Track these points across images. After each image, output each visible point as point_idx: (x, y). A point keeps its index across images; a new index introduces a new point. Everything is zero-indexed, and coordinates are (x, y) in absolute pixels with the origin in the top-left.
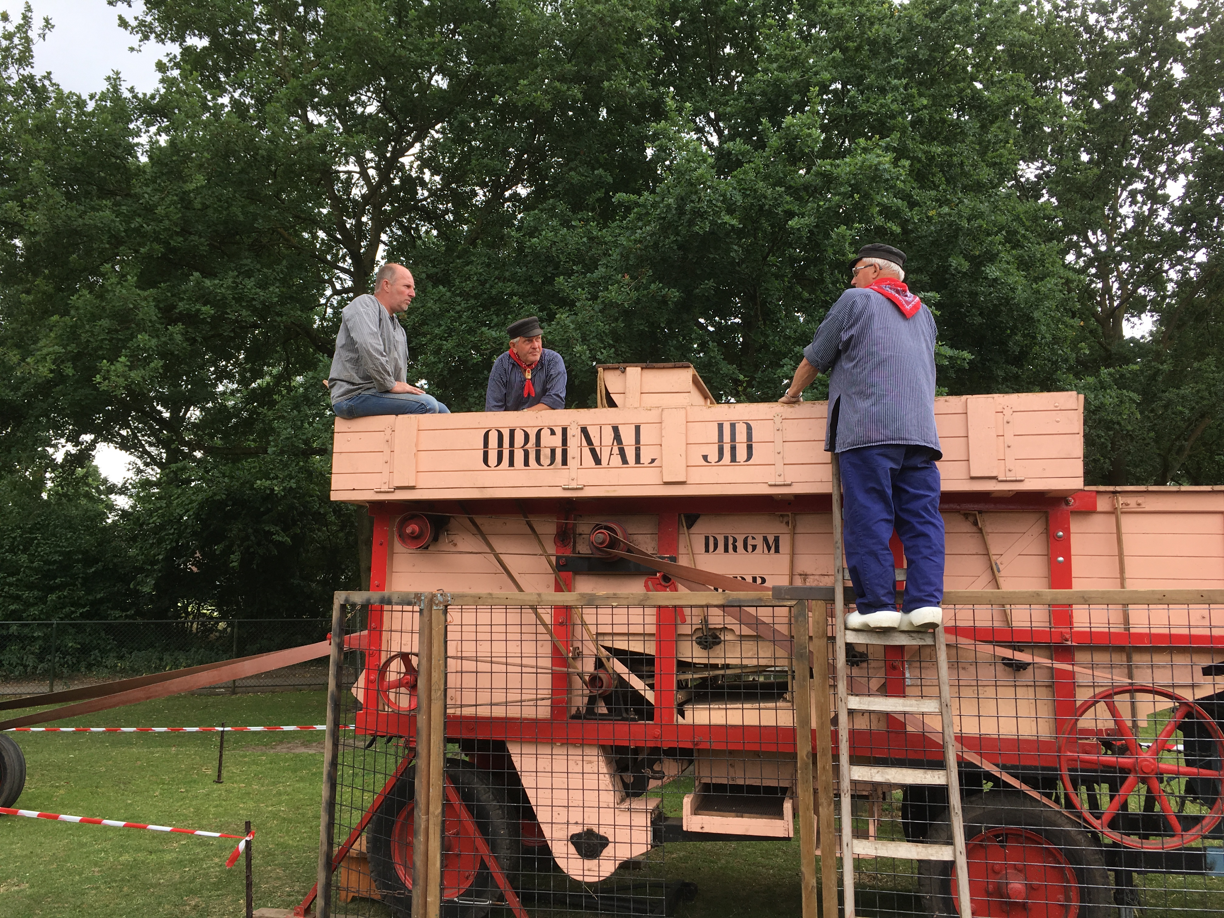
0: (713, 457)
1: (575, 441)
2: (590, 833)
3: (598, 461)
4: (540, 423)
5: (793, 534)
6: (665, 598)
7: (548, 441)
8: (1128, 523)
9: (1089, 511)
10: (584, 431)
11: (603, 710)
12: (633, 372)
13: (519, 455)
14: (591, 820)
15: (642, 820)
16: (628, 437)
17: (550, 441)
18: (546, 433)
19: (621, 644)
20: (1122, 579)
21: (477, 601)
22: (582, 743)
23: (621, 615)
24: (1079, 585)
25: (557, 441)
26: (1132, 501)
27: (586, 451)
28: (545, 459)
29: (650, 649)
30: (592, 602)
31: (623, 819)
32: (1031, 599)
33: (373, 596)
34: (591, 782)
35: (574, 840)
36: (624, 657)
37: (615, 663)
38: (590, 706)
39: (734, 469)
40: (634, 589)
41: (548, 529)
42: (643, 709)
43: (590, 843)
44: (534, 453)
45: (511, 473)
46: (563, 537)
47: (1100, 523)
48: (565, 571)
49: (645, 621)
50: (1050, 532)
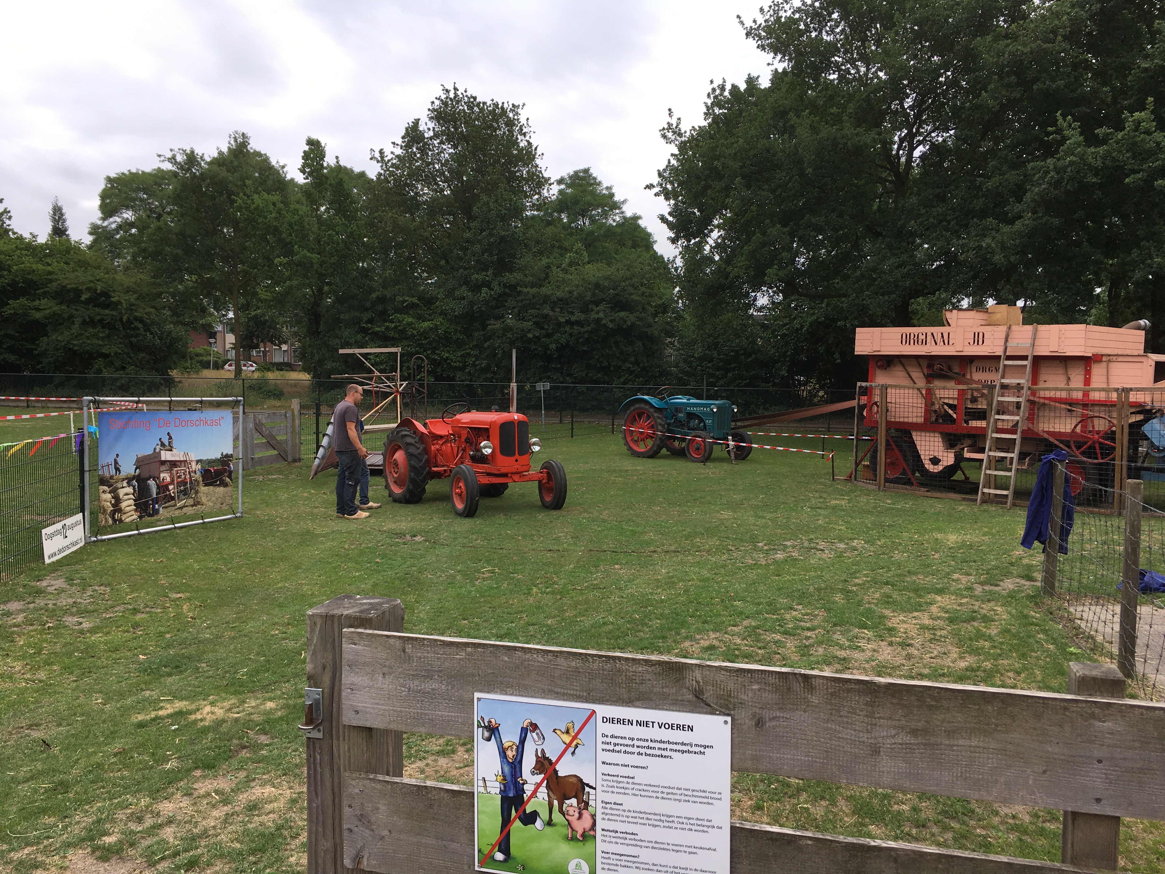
0: (972, 343)
1: (929, 337)
2: (935, 457)
3: (936, 344)
4: (919, 331)
6: (961, 387)
8: (1113, 365)
9: (1101, 361)
10: (932, 334)
11: (941, 421)
13: (912, 342)
14: (936, 454)
15: (952, 455)
16: (946, 337)
17: (922, 337)
18: (920, 335)
19: (946, 401)
20: (1108, 383)
22: (934, 431)
23: (947, 392)
24: (1093, 385)
25: (924, 337)
26: (1114, 358)
27: (933, 340)
28: (920, 343)
29: (955, 402)
31: (945, 454)
32: (1079, 390)
33: (868, 384)
34: (936, 444)
35: (930, 460)
36: (947, 404)
37: (945, 407)
38: (936, 420)
39: (978, 347)
40: (952, 384)
41: (924, 363)
42: (953, 421)
43: (935, 461)
44: (917, 341)
45: (909, 347)
46: (929, 366)
47: (1104, 365)
48: (929, 378)
49: (955, 394)
50: (1086, 368)
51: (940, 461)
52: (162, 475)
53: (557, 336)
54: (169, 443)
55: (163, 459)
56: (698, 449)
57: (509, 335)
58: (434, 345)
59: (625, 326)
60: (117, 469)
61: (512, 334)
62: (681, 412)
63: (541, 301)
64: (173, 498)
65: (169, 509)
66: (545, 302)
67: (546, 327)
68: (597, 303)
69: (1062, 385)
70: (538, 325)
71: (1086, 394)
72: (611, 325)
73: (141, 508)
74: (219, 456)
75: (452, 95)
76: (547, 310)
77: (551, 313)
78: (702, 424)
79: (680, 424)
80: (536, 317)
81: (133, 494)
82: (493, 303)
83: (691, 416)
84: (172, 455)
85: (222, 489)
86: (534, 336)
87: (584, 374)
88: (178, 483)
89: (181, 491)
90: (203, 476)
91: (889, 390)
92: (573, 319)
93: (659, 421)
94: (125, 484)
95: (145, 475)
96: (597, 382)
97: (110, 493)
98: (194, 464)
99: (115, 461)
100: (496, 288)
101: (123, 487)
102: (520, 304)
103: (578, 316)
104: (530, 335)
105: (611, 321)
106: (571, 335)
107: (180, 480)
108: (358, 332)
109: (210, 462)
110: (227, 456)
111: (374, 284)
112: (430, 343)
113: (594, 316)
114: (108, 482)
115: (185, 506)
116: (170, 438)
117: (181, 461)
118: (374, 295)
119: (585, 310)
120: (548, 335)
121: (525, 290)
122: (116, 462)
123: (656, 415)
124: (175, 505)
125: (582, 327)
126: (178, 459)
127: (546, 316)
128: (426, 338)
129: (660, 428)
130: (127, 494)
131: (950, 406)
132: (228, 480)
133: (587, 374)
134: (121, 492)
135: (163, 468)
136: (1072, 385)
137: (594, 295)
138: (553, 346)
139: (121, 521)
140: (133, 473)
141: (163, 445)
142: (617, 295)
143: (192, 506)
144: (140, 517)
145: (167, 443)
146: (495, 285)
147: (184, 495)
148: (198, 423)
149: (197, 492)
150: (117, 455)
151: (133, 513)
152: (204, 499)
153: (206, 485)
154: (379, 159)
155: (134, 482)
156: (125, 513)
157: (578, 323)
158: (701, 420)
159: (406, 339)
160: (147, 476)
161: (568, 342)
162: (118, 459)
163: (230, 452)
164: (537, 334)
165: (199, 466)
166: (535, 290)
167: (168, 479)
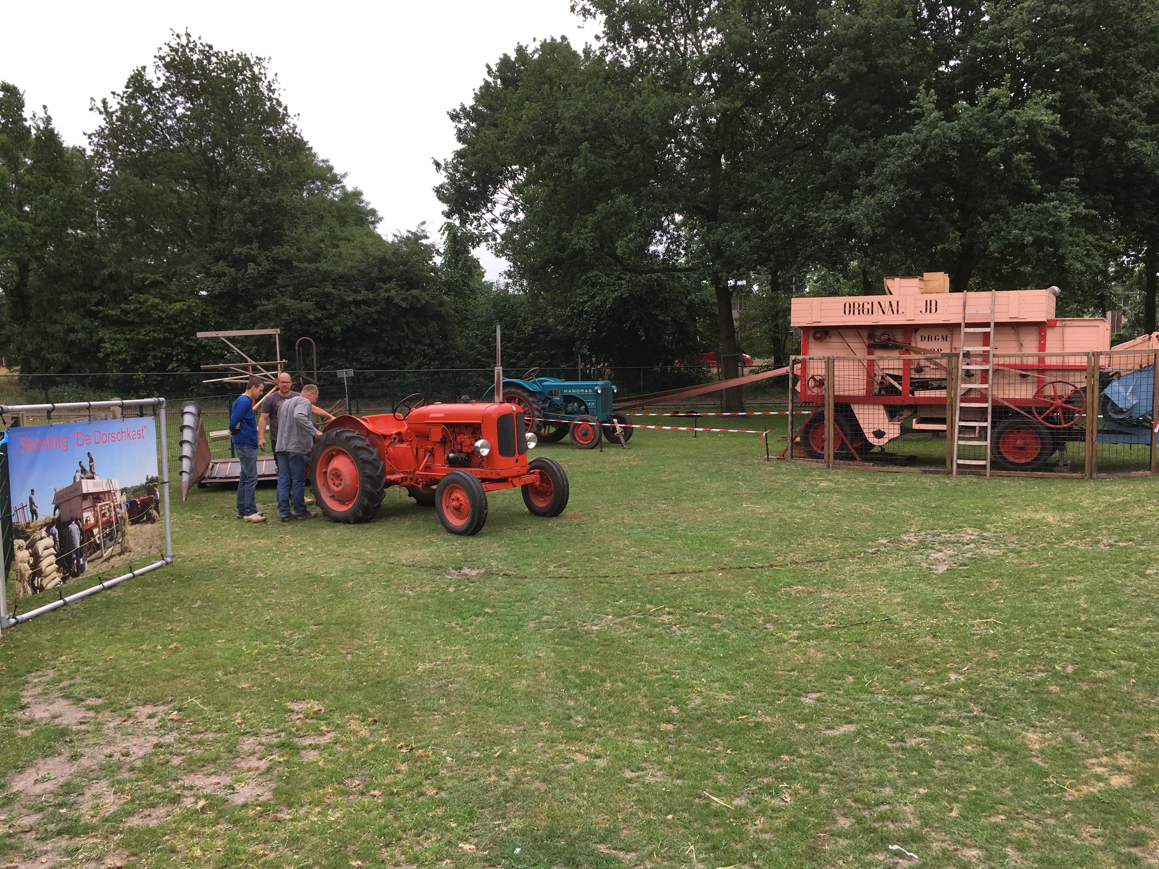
0: (925, 311)
1: (876, 306)
2: (879, 431)
3: (884, 313)
4: (863, 300)
5: (952, 334)
6: (906, 357)
7: (867, 307)
8: (1067, 330)
9: (1055, 326)
10: (879, 303)
11: (883, 392)
12: (897, 280)
13: (856, 311)
14: (880, 427)
15: (897, 427)
16: (895, 305)
18: (866, 304)
19: (891, 372)
20: (1063, 348)
21: (844, 359)
22: (878, 403)
23: (891, 363)
24: (1048, 351)
25: (870, 306)
26: (1069, 323)
27: (880, 310)
28: (866, 313)
29: (900, 373)
30: (882, 358)
31: (891, 426)
32: (1033, 356)
33: (807, 357)
34: (880, 416)
35: (874, 433)
36: (891, 376)
37: (888, 378)
38: (880, 391)
39: (929, 315)
40: (896, 354)
41: (865, 334)
42: (898, 392)
43: (879, 434)
44: (862, 310)
45: (854, 317)
46: (871, 337)
47: (1058, 330)
48: (871, 348)
49: (899, 364)
50: (1040, 333)
51: (884, 433)
52: (85, 515)
53: (342, 317)
54: (91, 467)
55: (85, 491)
56: (585, 435)
57: (284, 316)
58: (188, 329)
59: (419, 306)
60: (34, 512)
61: (289, 316)
62: (556, 394)
63: (320, 278)
64: (98, 547)
65: (94, 564)
66: (324, 279)
67: (328, 307)
68: (385, 280)
69: (1015, 352)
70: (320, 306)
71: (1041, 360)
72: (404, 305)
73: (64, 566)
74: (144, 481)
75: (184, 41)
76: (329, 288)
77: (334, 291)
78: (583, 407)
79: (555, 408)
80: (316, 295)
81: (54, 547)
82: (262, 280)
83: (568, 399)
84: (95, 485)
85: (149, 527)
86: (317, 318)
87: (373, 359)
88: (103, 524)
89: (107, 535)
90: (129, 511)
91: (836, 363)
92: (360, 297)
93: (535, 406)
94: (44, 533)
95: (66, 518)
96: (385, 367)
97: (27, 548)
98: (118, 494)
99: (31, 499)
100: (265, 263)
101: (42, 538)
102: (296, 281)
103: (364, 294)
104: (311, 317)
105: (404, 300)
106: (357, 316)
107: (105, 519)
108: (84, 316)
109: (136, 490)
110: (153, 480)
111: (105, 259)
112: (183, 327)
113: (383, 294)
114: (24, 532)
115: (112, 556)
116: (91, 460)
117: (103, 493)
118: (106, 272)
119: (371, 287)
120: (331, 317)
121: (302, 266)
122: (32, 502)
123: (531, 399)
124: (102, 557)
125: (369, 306)
126: (101, 490)
127: (327, 295)
128: (177, 322)
129: (536, 413)
130: (47, 548)
131: (893, 377)
132: (155, 513)
133: (376, 358)
134: (40, 545)
135: (86, 504)
136: (1025, 351)
137: (380, 271)
138: (338, 328)
139: (42, 588)
140: (52, 516)
141: (83, 471)
142: (406, 271)
143: (120, 554)
144: (64, 579)
145: (88, 469)
146: (261, 258)
147: (111, 540)
148: (120, 436)
149: (124, 535)
150: (32, 491)
151: (55, 574)
152: (131, 544)
153: (134, 523)
154: (102, 109)
155: (55, 530)
156: (46, 577)
157: (365, 302)
158: (581, 403)
159: (149, 323)
160: (68, 519)
161: (354, 323)
162: (33, 497)
163: (155, 474)
164: (319, 315)
165: (124, 498)
166: (312, 266)
167: (92, 521)
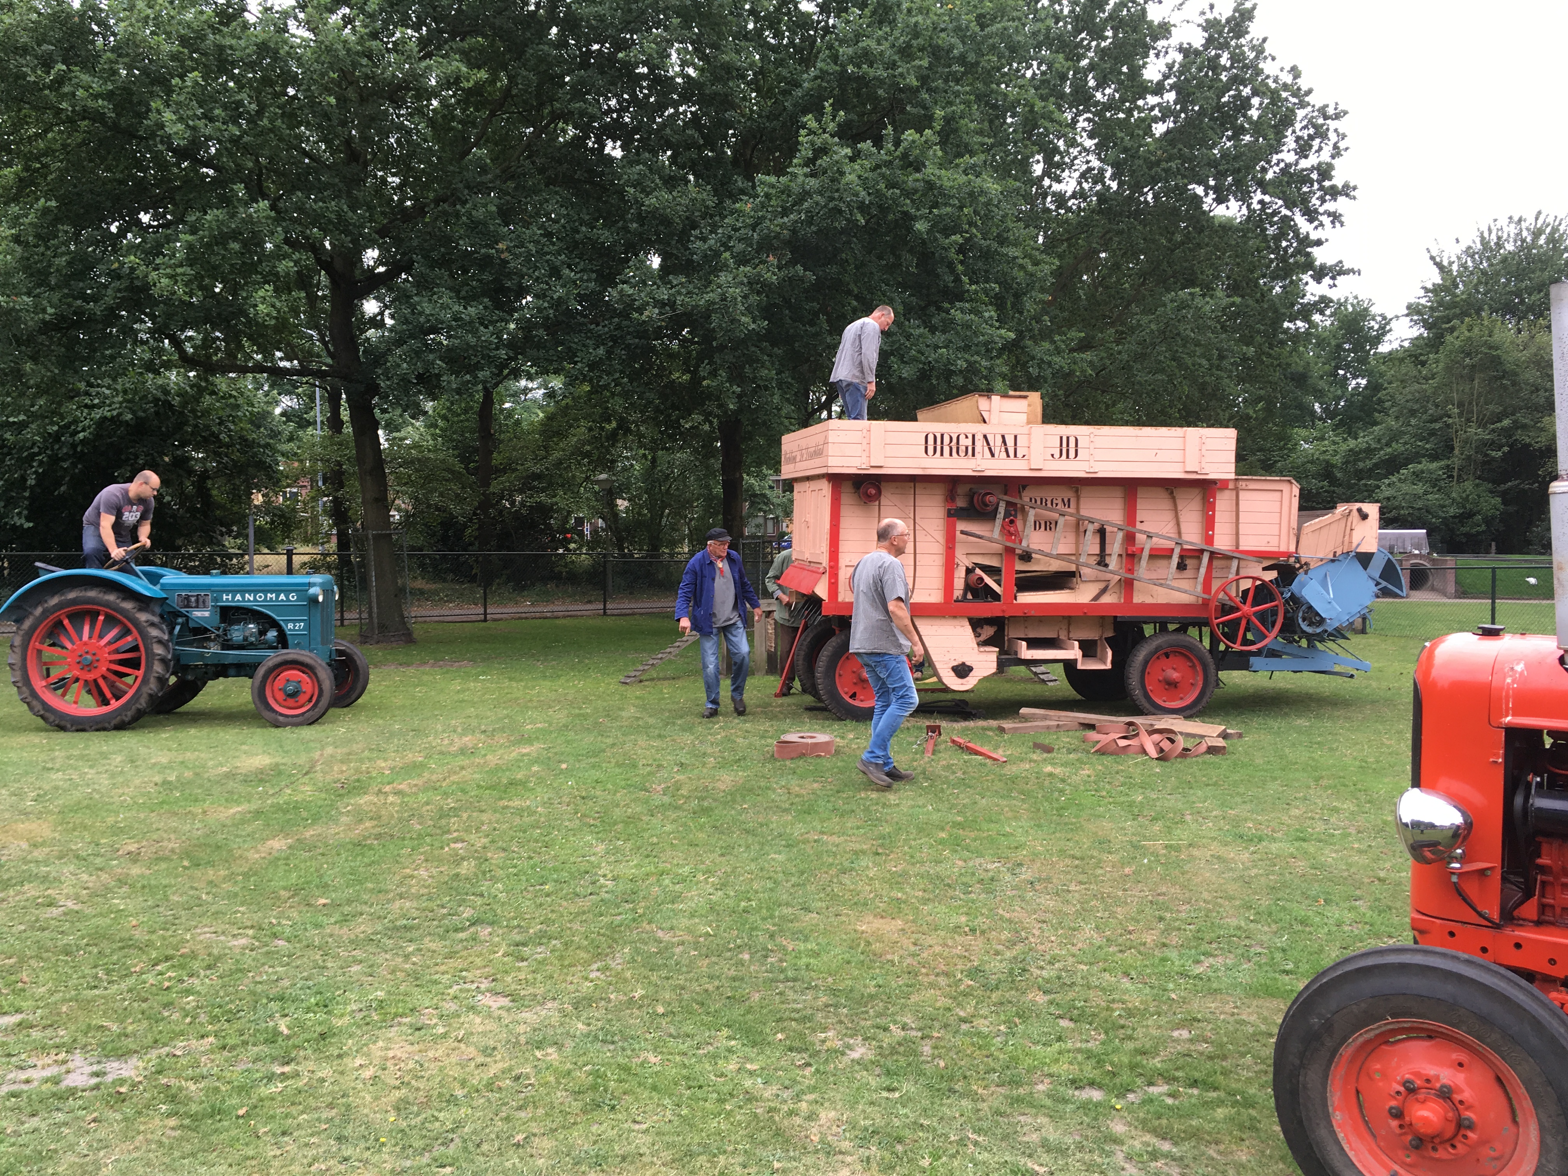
0: (1057, 455)
1: (980, 442)
2: (963, 664)
3: (993, 455)
4: (959, 431)
5: (1079, 498)
7: (964, 442)
8: (1243, 495)
9: (1233, 489)
10: (985, 437)
11: (969, 596)
12: (994, 398)
13: (947, 450)
14: (963, 657)
15: (992, 657)
16: (1010, 442)
17: (965, 442)
18: (962, 437)
19: (984, 561)
22: (960, 617)
23: (984, 544)
24: (1217, 527)
25: (969, 442)
26: (1244, 484)
27: (986, 449)
28: (962, 453)
29: (999, 562)
31: (983, 656)
34: (962, 638)
35: (954, 668)
36: (983, 567)
37: (978, 571)
38: (965, 594)
39: (1068, 462)
42: (996, 597)
43: (962, 671)
44: (956, 448)
45: (942, 460)
46: (950, 497)
48: (952, 516)
49: (995, 547)
50: (1206, 498)
51: (970, 669)
56: (293, 695)
62: (200, 603)
69: (1169, 528)
71: (1207, 540)
78: (272, 634)
83: (230, 615)
93: (154, 632)
123: (143, 617)
131: (985, 569)
136: (1184, 527)
158: (268, 623)
